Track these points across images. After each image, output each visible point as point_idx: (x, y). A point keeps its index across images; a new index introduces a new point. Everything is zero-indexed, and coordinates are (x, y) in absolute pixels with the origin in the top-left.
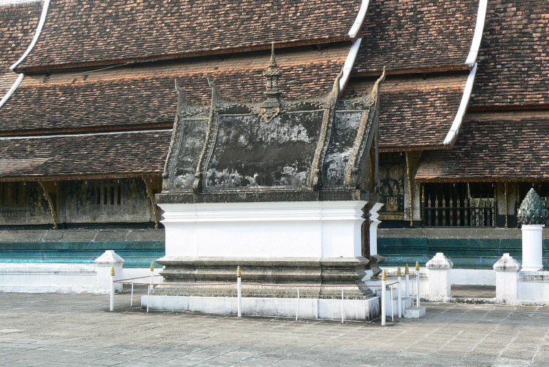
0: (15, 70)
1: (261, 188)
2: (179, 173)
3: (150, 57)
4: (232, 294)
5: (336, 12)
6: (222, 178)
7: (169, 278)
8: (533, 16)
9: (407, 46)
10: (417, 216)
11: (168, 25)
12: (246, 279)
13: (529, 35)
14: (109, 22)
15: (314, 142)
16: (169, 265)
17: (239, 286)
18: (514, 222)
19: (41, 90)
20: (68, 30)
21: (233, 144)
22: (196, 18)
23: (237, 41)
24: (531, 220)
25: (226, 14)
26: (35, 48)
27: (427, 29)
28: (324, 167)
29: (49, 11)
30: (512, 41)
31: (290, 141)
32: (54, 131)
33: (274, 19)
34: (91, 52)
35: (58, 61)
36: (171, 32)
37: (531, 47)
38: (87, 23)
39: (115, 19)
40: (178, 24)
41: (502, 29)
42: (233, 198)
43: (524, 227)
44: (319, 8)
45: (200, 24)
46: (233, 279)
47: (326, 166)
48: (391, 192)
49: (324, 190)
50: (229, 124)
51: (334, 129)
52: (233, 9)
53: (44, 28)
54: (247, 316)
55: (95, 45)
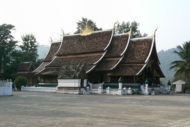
0: (55, 55)
1: (68, 77)
2: (60, 75)
3: (75, 53)
4: (63, 91)
5: (104, 45)
6: (64, 76)
7: (59, 89)
8: (136, 46)
9: (114, 51)
10: (109, 81)
11: (79, 47)
12: (65, 89)
13: (134, 49)
14: (71, 46)
15: (75, 71)
16: (59, 87)
17: (64, 90)
18: (118, 83)
19: (59, 59)
20: (64, 48)
21: (67, 71)
22: (84, 46)
23: (88, 51)
24: (120, 82)
25: (88, 45)
26: (59, 51)
27: (119, 48)
28: (75, 75)
29: (62, 44)
30: (132, 51)
31: (73, 71)
32: (58, 66)
33: (95, 46)
34: (67, 52)
35: (61, 54)
36: (79, 48)
37: (134, 52)
38: (67, 46)
39: (72, 45)
40: (81, 47)
41: (131, 48)
42: (65, 79)
43: (119, 83)
44: (102, 44)
45: (84, 47)
46: (63, 89)
47: (75, 74)
48: (106, 77)
49: (75, 78)
50: (67, 69)
51: (78, 70)
52: (89, 44)
53: (61, 47)
54: (65, 94)
55: (68, 50)
